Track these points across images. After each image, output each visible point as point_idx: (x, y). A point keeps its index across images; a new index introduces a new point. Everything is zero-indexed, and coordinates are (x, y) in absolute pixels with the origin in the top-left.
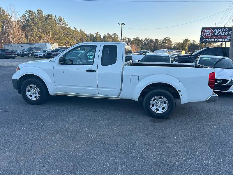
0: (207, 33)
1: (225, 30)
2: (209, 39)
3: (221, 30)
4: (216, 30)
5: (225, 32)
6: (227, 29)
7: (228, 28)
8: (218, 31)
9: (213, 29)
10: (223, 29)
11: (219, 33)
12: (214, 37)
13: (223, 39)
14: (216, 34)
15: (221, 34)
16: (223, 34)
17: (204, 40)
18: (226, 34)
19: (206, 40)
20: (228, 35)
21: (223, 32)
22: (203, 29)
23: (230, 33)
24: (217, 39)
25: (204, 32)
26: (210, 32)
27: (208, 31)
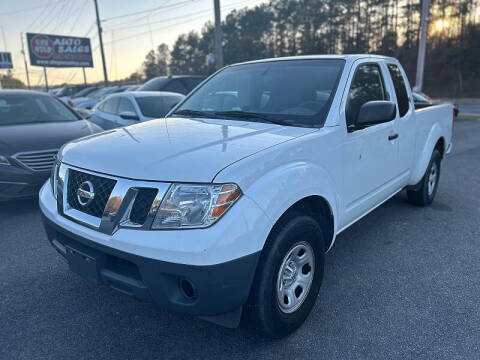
0: (41, 46)
1: (75, 43)
2: (49, 60)
3: (69, 42)
4: (57, 41)
5: (78, 47)
6: (80, 41)
7: (81, 39)
8: (63, 44)
9: (53, 38)
10: (71, 40)
11: (65, 47)
12: (59, 57)
13: (75, 60)
14: (61, 50)
15: (71, 51)
16: (74, 51)
17: (38, 62)
18: (80, 50)
19: (42, 62)
20: (84, 53)
21: (72, 46)
22: (30, 36)
23: (87, 51)
24: (64, 60)
25: (34, 45)
26: (47, 44)
27: (42, 41)
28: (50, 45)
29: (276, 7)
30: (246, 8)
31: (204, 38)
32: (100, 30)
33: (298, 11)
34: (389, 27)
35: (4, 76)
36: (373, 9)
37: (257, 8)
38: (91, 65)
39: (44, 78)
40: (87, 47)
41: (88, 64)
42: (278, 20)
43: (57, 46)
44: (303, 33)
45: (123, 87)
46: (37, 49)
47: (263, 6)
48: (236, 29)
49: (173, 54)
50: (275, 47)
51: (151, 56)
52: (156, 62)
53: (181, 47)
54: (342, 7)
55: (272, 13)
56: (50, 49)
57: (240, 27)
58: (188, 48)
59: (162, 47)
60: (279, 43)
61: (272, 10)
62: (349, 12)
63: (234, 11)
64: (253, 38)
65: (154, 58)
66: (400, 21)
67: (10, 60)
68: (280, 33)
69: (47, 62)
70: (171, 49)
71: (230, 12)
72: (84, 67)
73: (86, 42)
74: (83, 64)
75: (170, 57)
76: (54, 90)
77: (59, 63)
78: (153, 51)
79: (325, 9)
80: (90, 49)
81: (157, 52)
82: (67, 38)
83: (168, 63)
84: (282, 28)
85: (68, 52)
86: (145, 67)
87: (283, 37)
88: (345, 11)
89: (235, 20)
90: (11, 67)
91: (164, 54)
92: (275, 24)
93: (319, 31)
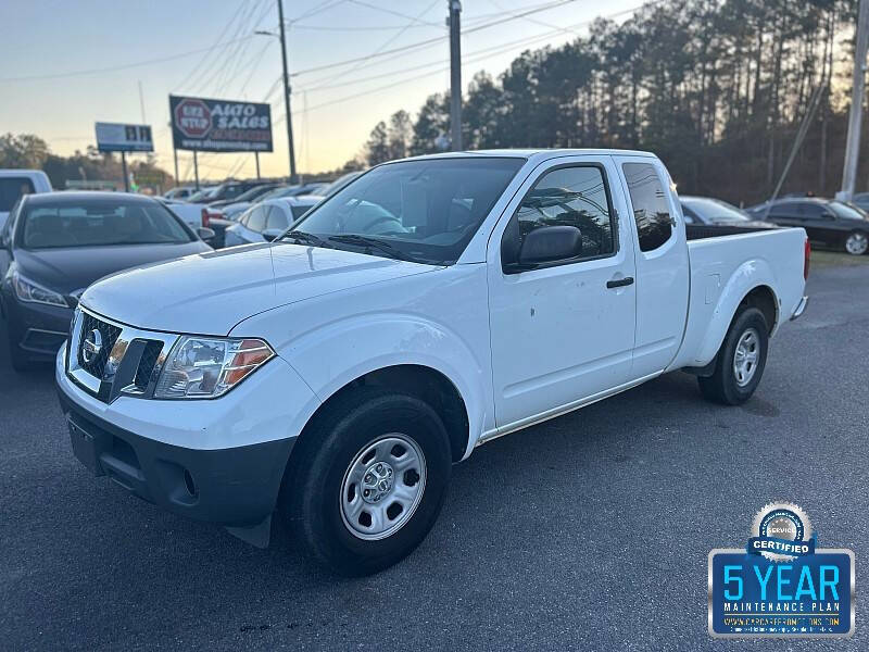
0: (191, 117)
1: (246, 112)
2: (203, 140)
3: (236, 110)
4: (218, 109)
5: (249, 118)
6: (253, 109)
7: (255, 105)
8: (227, 113)
9: (211, 103)
10: (240, 107)
11: (230, 118)
12: (217, 135)
13: (245, 141)
14: (223, 123)
15: (238, 125)
16: (244, 125)
17: (186, 143)
18: (253, 124)
19: (192, 144)
20: (259, 129)
21: (241, 118)
22: (175, 101)
23: (264, 124)
24: (228, 140)
25: (181, 115)
26: (201, 114)
27: (194, 109)
28: (206, 115)
29: (602, 45)
30: (548, 47)
31: (471, 100)
32: (288, 91)
33: (644, 51)
34: (818, 79)
35: (142, 165)
36: (785, 46)
37: (567, 47)
38: (270, 149)
39: (193, 170)
40: (264, 120)
41: (264, 146)
42: (605, 68)
43: (217, 117)
44: (651, 90)
45: (309, 187)
46: (184, 122)
47: (580, 44)
48: (529, 84)
49: (417, 128)
50: (600, 117)
51: (379, 131)
52: (388, 143)
53: (430, 117)
54: (728, 43)
55: (596, 55)
56: (205, 122)
57: (536, 81)
58: (444, 118)
59: (399, 117)
60: (607, 109)
61: (596, 49)
62: (738, 52)
63: (527, 52)
64: (558, 101)
65: (384, 135)
66: (839, 67)
67: (149, 138)
68: (610, 91)
69: (199, 144)
70: (415, 119)
71: (519, 56)
72: (257, 151)
73: (263, 110)
74: (258, 146)
75: (412, 134)
76: (207, 190)
77: (218, 145)
78: (383, 123)
79: (694, 46)
80: (269, 121)
81: (389, 125)
82: (233, 104)
83: (408, 144)
84: (613, 81)
85: (235, 128)
86: (368, 152)
87: (614, 97)
88: (732, 51)
89: (527, 69)
90: (152, 150)
91: (402, 129)
92: (600, 75)
93: (682, 87)
